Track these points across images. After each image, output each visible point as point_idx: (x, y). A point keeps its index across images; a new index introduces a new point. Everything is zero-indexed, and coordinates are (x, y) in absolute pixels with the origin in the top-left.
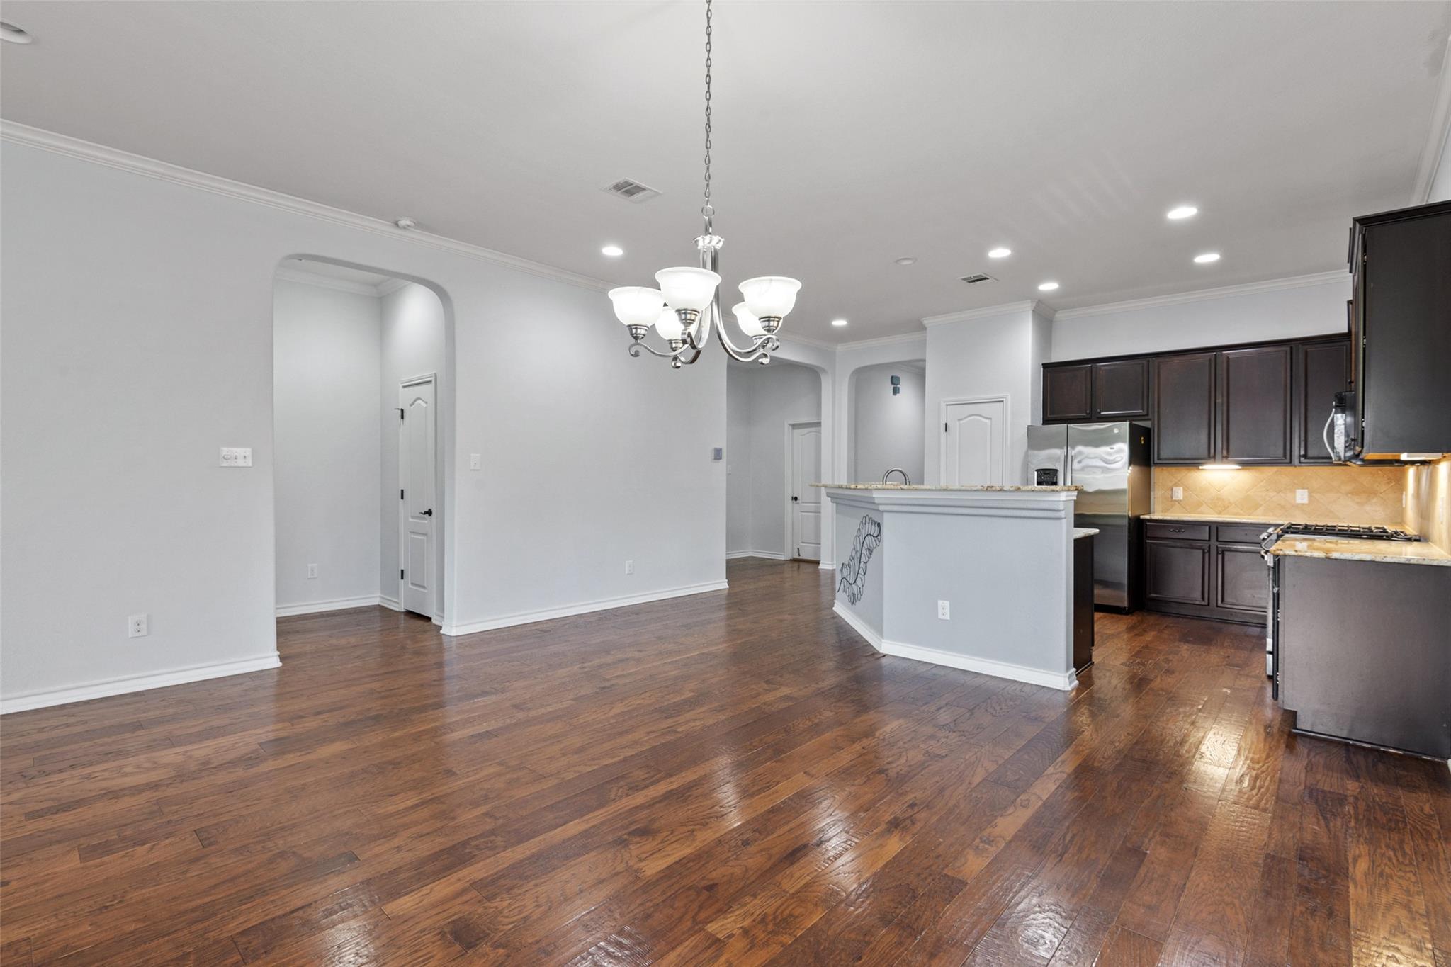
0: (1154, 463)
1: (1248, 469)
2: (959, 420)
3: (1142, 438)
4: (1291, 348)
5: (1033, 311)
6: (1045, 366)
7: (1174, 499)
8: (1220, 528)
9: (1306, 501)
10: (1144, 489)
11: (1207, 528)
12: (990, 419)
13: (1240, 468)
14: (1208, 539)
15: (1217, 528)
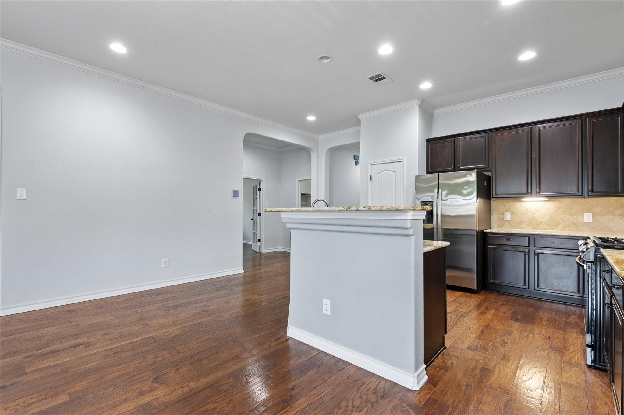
0: (493, 197)
1: (552, 201)
2: (378, 173)
3: (485, 182)
4: (582, 120)
5: (419, 106)
6: (428, 141)
7: (505, 219)
8: (536, 238)
9: (591, 221)
10: (487, 212)
11: (527, 238)
12: (395, 172)
13: (547, 199)
14: (528, 245)
15: (534, 238)
